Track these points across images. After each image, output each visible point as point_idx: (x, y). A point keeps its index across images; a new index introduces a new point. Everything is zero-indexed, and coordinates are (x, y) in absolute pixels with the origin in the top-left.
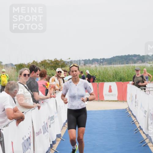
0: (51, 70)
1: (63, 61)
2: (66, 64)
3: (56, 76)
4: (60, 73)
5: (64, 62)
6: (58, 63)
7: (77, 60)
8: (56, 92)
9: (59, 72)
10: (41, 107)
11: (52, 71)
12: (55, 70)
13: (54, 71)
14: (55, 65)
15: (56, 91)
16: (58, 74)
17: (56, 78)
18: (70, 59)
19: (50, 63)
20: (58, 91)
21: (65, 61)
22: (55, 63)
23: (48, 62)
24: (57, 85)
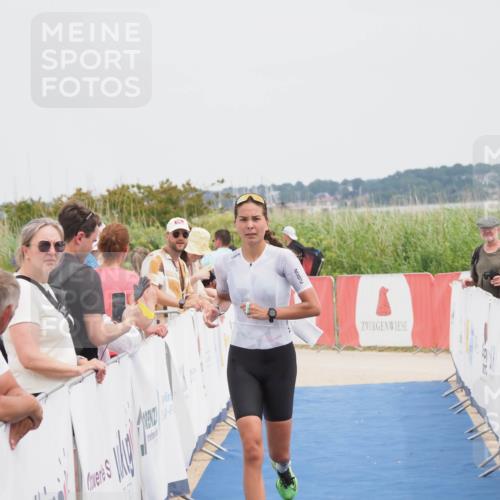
0: (148, 226)
1: (195, 190)
2: (209, 203)
3: (166, 251)
4: (181, 237)
5: (200, 194)
6: (175, 198)
7: (254, 187)
8: (166, 315)
9: (176, 234)
10: (107, 372)
11: (152, 228)
12: (164, 225)
13: (161, 229)
14: (163, 204)
15: (165, 308)
16: (174, 240)
17: (169, 256)
18: (223, 181)
19: (143, 199)
20: (177, 309)
21: (203, 189)
22: (163, 196)
23: (135, 193)
24: (172, 285)
